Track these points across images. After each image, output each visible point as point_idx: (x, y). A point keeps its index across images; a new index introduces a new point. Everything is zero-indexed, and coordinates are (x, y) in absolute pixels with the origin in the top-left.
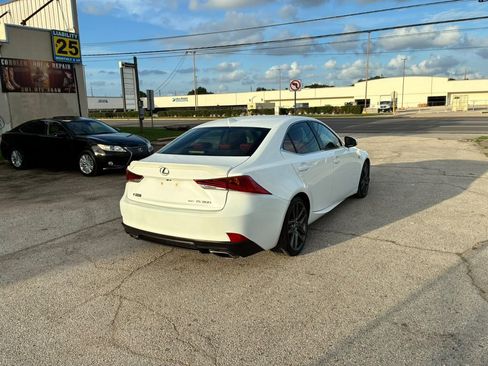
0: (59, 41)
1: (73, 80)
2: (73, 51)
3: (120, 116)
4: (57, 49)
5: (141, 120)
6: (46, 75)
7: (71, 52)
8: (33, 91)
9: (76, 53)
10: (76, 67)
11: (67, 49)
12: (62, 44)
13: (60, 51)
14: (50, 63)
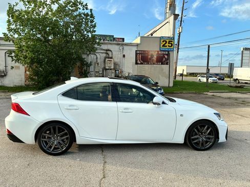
1: (168, 59)
5: (207, 79)
6: (155, 57)
7: (169, 46)
9: (171, 46)
10: (171, 53)
11: (167, 44)
12: (165, 42)
13: (163, 46)
14: (158, 51)
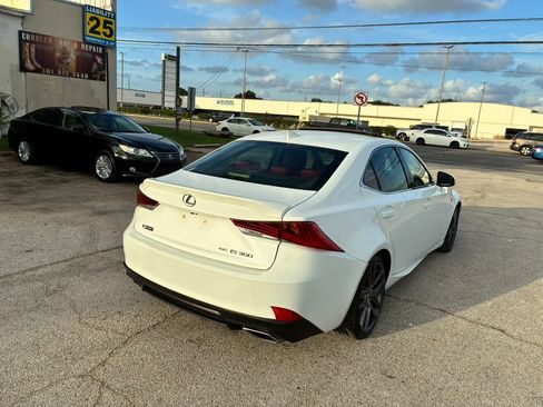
0: (92, 19)
1: (104, 66)
2: (108, 32)
3: (157, 114)
4: (88, 28)
5: (178, 120)
6: (73, 56)
7: (104, 33)
8: (56, 73)
9: (111, 35)
10: (109, 51)
11: (100, 29)
12: (95, 22)
13: (92, 30)
14: (79, 44)
